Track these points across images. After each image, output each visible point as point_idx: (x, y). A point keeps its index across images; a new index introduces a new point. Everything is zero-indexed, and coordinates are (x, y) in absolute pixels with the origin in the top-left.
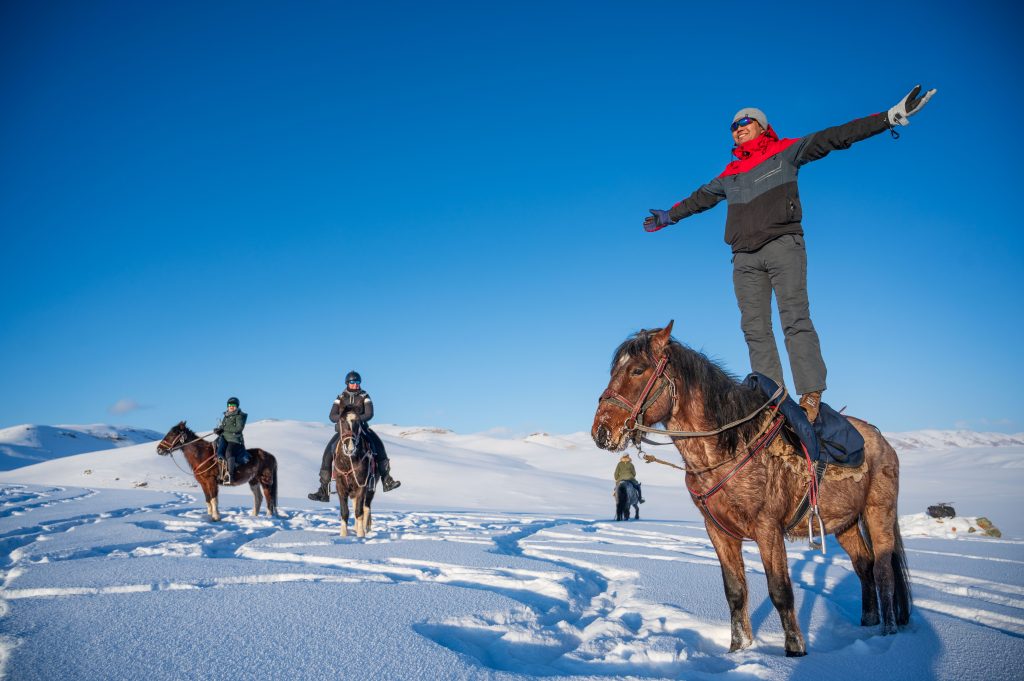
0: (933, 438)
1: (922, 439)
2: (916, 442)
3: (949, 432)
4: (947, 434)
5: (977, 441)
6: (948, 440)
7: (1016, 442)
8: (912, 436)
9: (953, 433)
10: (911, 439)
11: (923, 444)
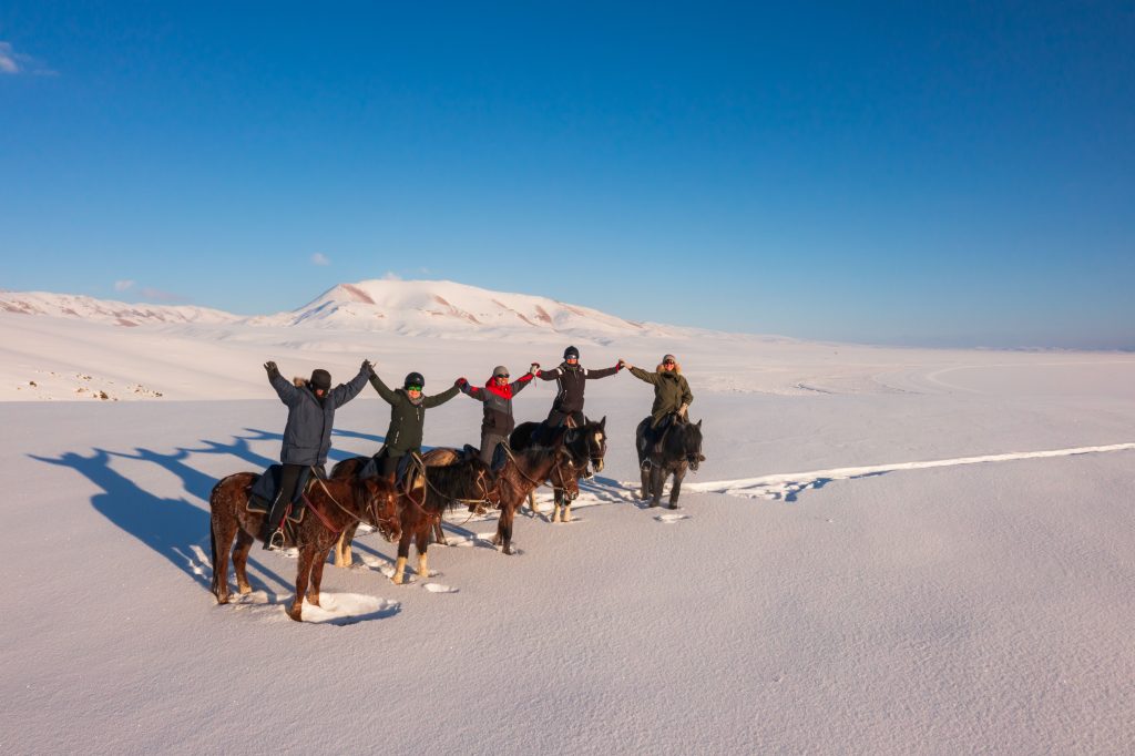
0: (47, 303)
1: (34, 303)
2: (27, 307)
3: (67, 296)
4: (65, 299)
5: (98, 310)
6: (66, 307)
7: (139, 314)
8: (22, 299)
9: (71, 298)
10: (20, 303)
11: (36, 311)
